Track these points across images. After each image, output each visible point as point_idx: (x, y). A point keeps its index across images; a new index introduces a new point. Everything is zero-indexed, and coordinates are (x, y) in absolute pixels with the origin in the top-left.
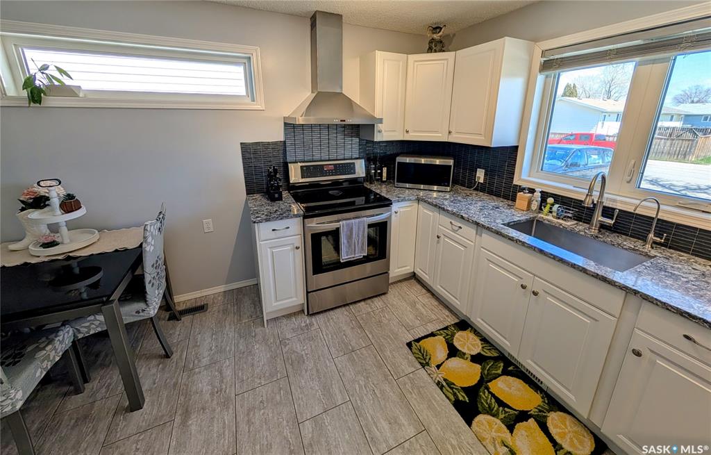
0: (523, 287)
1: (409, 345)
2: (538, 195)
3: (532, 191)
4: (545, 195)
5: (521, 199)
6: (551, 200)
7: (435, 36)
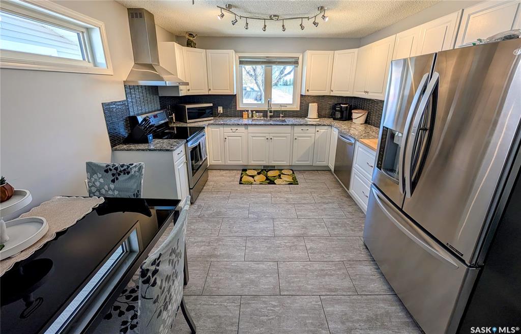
0: (267, 139)
1: (240, 183)
2: (250, 111)
3: (248, 111)
4: (252, 111)
5: (245, 114)
6: (254, 112)
7: (191, 39)
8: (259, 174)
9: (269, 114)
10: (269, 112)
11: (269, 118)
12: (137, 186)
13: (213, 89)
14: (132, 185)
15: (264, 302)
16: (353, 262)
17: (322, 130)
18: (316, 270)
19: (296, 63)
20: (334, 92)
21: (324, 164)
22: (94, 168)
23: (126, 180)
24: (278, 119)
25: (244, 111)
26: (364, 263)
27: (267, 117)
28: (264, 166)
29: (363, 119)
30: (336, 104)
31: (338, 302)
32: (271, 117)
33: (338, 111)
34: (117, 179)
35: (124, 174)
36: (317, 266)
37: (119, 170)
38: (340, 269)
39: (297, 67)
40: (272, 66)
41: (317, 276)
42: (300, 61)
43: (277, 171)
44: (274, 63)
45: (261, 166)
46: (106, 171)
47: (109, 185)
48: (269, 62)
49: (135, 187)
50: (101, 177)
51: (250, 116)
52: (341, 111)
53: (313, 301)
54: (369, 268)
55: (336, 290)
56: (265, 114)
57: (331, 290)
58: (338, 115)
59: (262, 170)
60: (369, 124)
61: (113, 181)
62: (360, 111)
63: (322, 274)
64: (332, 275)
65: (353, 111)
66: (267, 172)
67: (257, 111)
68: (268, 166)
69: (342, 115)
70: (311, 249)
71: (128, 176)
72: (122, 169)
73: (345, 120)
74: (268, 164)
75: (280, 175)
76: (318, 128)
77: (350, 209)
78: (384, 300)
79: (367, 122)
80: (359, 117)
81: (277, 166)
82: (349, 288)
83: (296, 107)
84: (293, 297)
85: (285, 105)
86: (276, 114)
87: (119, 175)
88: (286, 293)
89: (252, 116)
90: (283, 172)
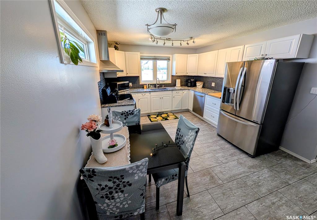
0: (160, 98)
2: (147, 85)
3: (146, 85)
4: (148, 85)
5: (145, 87)
6: (150, 85)
7: (117, 45)
8: (157, 116)
9: (157, 86)
10: (157, 85)
11: (157, 88)
12: (138, 120)
13: (129, 73)
14: (135, 119)
15: (195, 159)
16: (216, 141)
17: (185, 92)
18: (206, 146)
19: (169, 59)
20: (188, 74)
21: (187, 108)
22: (116, 113)
23: (132, 117)
24: (162, 88)
25: (144, 85)
26: (220, 140)
27: (156, 87)
28: (159, 113)
29: (202, 86)
30: (188, 79)
31: (219, 153)
32: (158, 87)
33: (189, 82)
34: (127, 117)
35: (131, 115)
36: (205, 145)
37: (129, 113)
38: (214, 144)
39: (169, 61)
40: (157, 61)
41: (207, 148)
42: (171, 59)
43: (165, 114)
44: (158, 59)
45: (157, 112)
46: (122, 114)
47: (123, 121)
48: (155, 59)
49: (137, 120)
50: (120, 118)
51: (148, 87)
52: (191, 82)
53: (211, 155)
54: (223, 141)
55: (216, 150)
56: (155, 85)
57: (214, 151)
58: (189, 84)
59: (158, 115)
60: (204, 88)
61: (125, 119)
62: (200, 82)
63: (209, 147)
64: (212, 146)
65: (197, 82)
66: (161, 115)
67: (151, 85)
68: (160, 112)
69: (191, 84)
70: (200, 140)
71: (133, 115)
72: (130, 112)
73: (193, 87)
74: (160, 111)
75: (168, 116)
76: (183, 91)
77: (206, 125)
78: (232, 149)
79: (203, 87)
80: (199, 84)
81: (165, 112)
82: (220, 148)
83: (169, 81)
84: (203, 155)
85: (164, 81)
86: (161, 85)
87: (128, 115)
88: (200, 155)
89: (149, 87)
90: (168, 114)
